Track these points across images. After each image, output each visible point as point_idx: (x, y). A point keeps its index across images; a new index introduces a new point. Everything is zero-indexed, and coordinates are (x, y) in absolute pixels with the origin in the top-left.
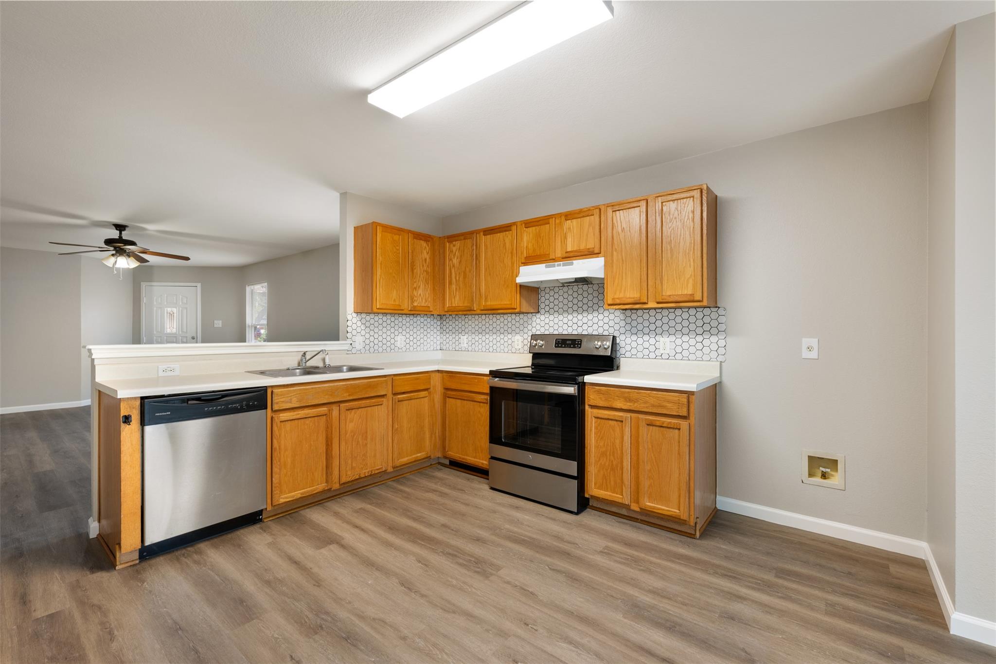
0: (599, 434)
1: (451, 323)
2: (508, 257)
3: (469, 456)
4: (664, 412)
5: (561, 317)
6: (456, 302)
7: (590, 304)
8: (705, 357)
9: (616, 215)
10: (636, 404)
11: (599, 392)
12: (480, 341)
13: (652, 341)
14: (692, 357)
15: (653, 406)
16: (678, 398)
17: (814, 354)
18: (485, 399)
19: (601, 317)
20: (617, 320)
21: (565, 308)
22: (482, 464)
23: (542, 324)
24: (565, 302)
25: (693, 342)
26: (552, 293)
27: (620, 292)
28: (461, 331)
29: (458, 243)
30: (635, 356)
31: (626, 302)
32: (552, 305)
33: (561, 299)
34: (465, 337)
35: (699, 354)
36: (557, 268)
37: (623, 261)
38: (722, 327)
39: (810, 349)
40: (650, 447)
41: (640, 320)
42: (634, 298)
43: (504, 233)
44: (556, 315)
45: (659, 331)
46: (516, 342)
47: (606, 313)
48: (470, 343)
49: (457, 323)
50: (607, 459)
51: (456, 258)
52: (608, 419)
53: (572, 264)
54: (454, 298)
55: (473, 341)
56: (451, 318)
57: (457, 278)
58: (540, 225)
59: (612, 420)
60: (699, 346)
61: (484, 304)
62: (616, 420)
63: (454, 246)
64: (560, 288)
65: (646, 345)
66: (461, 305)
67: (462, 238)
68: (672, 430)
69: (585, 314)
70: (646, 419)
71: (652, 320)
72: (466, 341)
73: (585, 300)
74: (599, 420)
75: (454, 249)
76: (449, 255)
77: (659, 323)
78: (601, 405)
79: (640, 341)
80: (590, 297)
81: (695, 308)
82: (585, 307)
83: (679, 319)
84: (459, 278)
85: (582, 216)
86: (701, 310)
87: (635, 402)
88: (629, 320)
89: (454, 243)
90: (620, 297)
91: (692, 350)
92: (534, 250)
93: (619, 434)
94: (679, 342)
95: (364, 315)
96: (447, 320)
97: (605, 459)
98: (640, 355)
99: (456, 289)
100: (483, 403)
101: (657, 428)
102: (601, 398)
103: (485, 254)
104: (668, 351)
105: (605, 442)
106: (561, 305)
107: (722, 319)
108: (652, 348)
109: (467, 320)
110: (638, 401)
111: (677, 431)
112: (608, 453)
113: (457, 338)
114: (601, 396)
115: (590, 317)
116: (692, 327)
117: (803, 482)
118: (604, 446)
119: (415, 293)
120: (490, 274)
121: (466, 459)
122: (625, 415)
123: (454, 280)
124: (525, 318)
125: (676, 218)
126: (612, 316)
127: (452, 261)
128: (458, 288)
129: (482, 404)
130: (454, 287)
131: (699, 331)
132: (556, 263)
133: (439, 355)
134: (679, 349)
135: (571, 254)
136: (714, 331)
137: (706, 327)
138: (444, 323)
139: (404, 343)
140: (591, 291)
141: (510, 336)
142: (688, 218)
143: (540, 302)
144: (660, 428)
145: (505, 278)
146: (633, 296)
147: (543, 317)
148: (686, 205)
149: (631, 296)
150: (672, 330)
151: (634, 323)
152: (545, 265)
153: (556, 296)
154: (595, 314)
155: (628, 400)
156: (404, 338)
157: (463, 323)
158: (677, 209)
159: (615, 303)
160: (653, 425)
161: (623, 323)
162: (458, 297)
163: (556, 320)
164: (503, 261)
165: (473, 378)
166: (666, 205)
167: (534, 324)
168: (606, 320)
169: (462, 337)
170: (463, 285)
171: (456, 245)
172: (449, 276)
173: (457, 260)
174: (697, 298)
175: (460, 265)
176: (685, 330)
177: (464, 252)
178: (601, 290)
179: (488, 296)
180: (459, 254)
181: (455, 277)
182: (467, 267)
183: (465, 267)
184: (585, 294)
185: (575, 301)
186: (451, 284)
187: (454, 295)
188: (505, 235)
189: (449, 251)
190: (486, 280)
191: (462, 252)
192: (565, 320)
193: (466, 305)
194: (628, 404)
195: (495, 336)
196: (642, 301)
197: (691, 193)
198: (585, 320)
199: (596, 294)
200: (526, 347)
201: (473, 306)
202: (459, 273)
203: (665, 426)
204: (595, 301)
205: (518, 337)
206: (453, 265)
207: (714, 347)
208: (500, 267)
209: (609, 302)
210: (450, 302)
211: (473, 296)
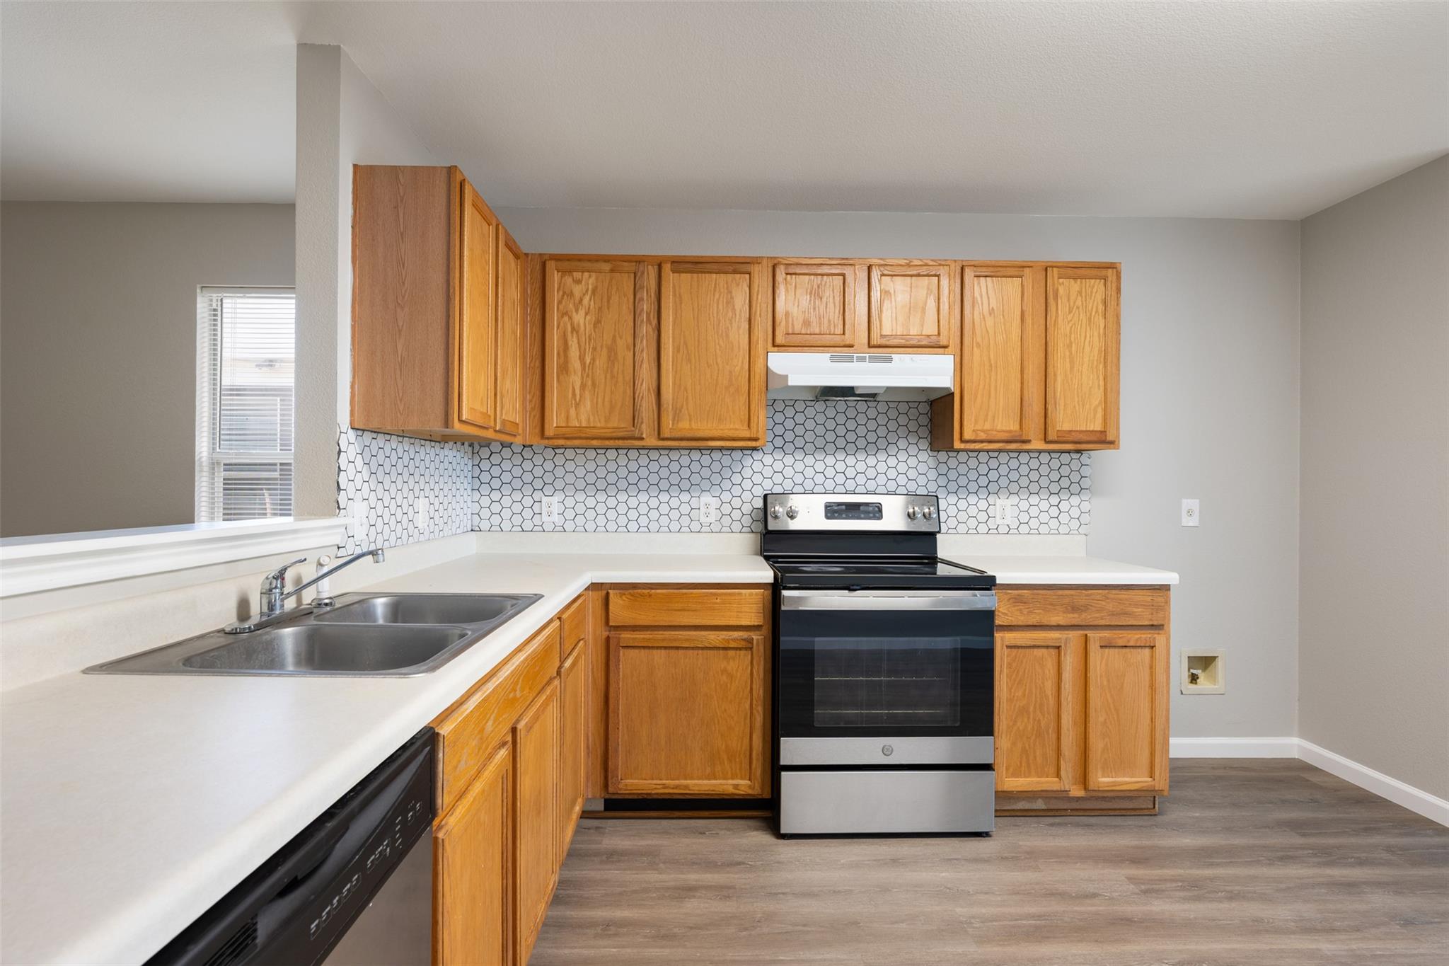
0: (1014, 676)
2: (739, 328)
3: (692, 778)
4: (1130, 623)
5: (809, 460)
7: (872, 437)
8: (1063, 529)
9: (979, 283)
10: (1084, 615)
11: (1018, 601)
12: (601, 509)
13: (983, 504)
14: (1044, 529)
15: (1113, 614)
16: (1151, 598)
17: (1193, 521)
18: (744, 640)
19: (892, 461)
20: (922, 468)
21: (820, 443)
22: (736, 786)
23: (768, 472)
24: (820, 430)
25: (1044, 505)
26: (790, 412)
27: (986, 420)
28: (545, 485)
29: (590, 277)
30: (954, 531)
31: (996, 438)
32: (789, 436)
33: (810, 425)
34: (556, 499)
35: (1054, 523)
36: (854, 364)
37: (991, 366)
38: (1085, 483)
39: (1190, 513)
40: (1105, 683)
41: (963, 469)
42: (1010, 432)
43: (730, 276)
44: (799, 455)
45: (993, 487)
46: (703, 510)
47: (902, 456)
48: (570, 514)
49: (528, 465)
50: (1029, 718)
51: (582, 313)
52: (1034, 647)
53: (890, 360)
54: (577, 405)
55: (580, 508)
57: (588, 361)
58: (822, 275)
59: (1037, 647)
60: (1054, 512)
62: (1047, 647)
63: (579, 282)
65: (973, 511)
66: (599, 425)
67: (607, 267)
68: (1139, 650)
69: (860, 456)
70: (1101, 638)
71: (983, 469)
72: (556, 508)
73: (861, 431)
74: (1015, 651)
75: (577, 290)
76: (560, 302)
77: (993, 475)
78: (1021, 623)
79: (962, 504)
80: (872, 425)
81: (1049, 452)
82: (861, 443)
83: (1024, 470)
84: (593, 360)
85: (915, 272)
86: (1057, 455)
87: (1082, 611)
88: (943, 469)
89: (577, 275)
90: (985, 428)
91: (1044, 518)
92: (807, 323)
93: (1052, 671)
94: (1024, 505)
95: (368, 437)
97: (1026, 720)
98: (962, 528)
99: (583, 386)
101: (1117, 650)
102: (1021, 610)
103: (675, 314)
104: (1007, 521)
105: (1025, 690)
106: (810, 436)
107: (1085, 471)
108: (982, 517)
110: (1088, 609)
111: (1147, 651)
112: (1032, 709)
113: (528, 501)
114: (1021, 606)
115: (871, 461)
116: (1044, 482)
117: (1182, 693)
118: (1024, 696)
120: (689, 360)
121: (686, 787)
122: (1065, 636)
123: (575, 364)
124: (726, 460)
125: (1078, 308)
126: (912, 462)
127: (570, 318)
128: (590, 383)
130: (576, 380)
131: (1054, 487)
132: (855, 355)
133: (471, 545)
134: (1024, 517)
135: (897, 342)
136: (1075, 488)
137: (1065, 482)
140: (872, 413)
141: (685, 497)
142: (1097, 311)
144: (1120, 650)
145: (730, 372)
146: (1008, 429)
147: (768, 460)
148: (1095, 290)
149: (1004, 428)
150: (1014, 487)
151: (952, 474)
152: (829, 355)
153: (800, 418)
154: (882, 456)
155: (1074, 609)
158: (1080, 293)
160: (1110, 647)
161: (932, 475)
162: (588, 404)
163: (799, 466)
164: (727, 336)
166: (1063, 283)
167: (747, 473)
168: (902, 468)
169: (545, 499)
170: (606, 378)
171: (583, 282)
172: (558, 354)
173: (588, 318)
174: (1110, 438)
175: (597, 330)
176: (1034, 487)
177: (608, 301)
178: (893, 414)
179: (683, 410)
180: (592, 303)
181: (580, 356)
182: (621, 338)
183: (614, 337)
184: (862, 419)
185: (841, 431)
186: (567, 373)
187: (575, 400)
188: (732, 281)
189: (561, 293)
190: (676, 372)
191: (605, 299)
192: (820, 466)
193: (615, 425)
194: (1071, 615)
195: (643, 497)
196: (1024, 438)
197: (1103, 272)
198: (861, 467)
199: (882, 420)
200: (726, 520)
201: (639, 430)
202: (595, 349)
203: (1131, 644)
204: (882, 431)
205: (706, 498)
206: (573, 329)
207: (1075, 512)
208: (718, 347)
209: (967, 436)
210: (563, 415)
211: (640, 406)
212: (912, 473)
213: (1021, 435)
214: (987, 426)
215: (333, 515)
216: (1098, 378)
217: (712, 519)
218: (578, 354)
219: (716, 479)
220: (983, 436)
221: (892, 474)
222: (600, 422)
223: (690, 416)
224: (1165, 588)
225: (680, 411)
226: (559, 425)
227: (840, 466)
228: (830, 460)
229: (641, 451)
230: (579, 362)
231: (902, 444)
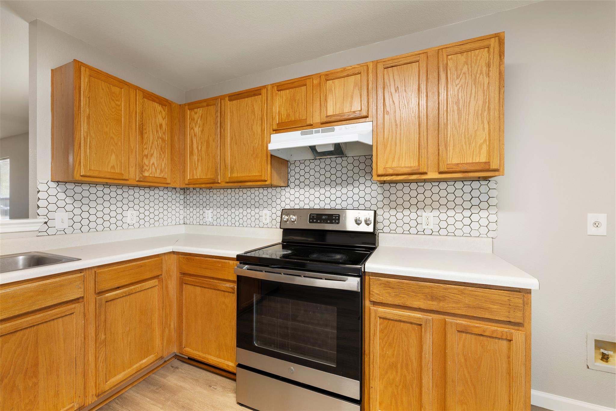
0: (386, 339)
1: (195, 197)
2: (257, 123)
3: (211, 355)
4: (486, 316)
5: (312, 191)
6: (198, 175)
7: (344, 177)
8: (474, 233)
9: (388, 72)
10: (441, 304)
11: (387, 285)
12: (226, 216)
13: (413, 216)
15: (469, 307)
16: (508, 298)
18: (232, 288)
19: (356, 190)
20: (374, 194)
21: (317, 181)
22: (228, 366)
23: (292, 198)
24: (317, 175)
25: (459, 217)
26: (302, 166)
27: (393, 161)
28: (206, 205)
29: (200, 110)
30: (394, 232)
31: (400, 172)
32: (302, 179)
33: (312, 172)
34: (210, 211)
35: (467, 229)
36: (314, 135)
37: (396, 125)
38: (492, 202)
39: (596, 225)
40: (463, 361)
41: (400, 194)
42: (411, 167)
43: (253, 98)
44: (307, 188)
45: (421, 205)
46: (264, 217)
47: (362, 187)
48: (215, 218)
49: (201, 197)
50: (397, 372)
51: (197, 127)
52: (400, 321)
53: (333, 130)
54: (196, 169)
55: (219, 215)
56: (195, 192)
57: (200, 148)
58: (295, 87)
59: (404, 322)
60: (467, 221)
61: (229, 176)
62: (411, 323)
63: (196, 113)
64: (312, 161)
65: (407, 220)
67: (205, 104)
68: (496, 340)
69: (339, 188)
70: (457, 324)
71: (413, 193)
72: (210, 215)
73: (339, 174)
74: (386, 322)
75: (196, 117)
76: (190, 124)
77: (421, 197)
78: (389, 303)
79: (400, 216)
80: (344, 170)
82: (339, 181)
83: (443, 193)
84: (201, 148)
85: (345, 75)
87: (440, 300)
88: (387, 194)
89: (196, 110)
90: (393, 166)
91: (459, 225)
92: (288, 115)
93: (415, 341)
94: (443, 216)
96: (191, 195)
97: (394, 373)
98: (399, 230)
99: (198, 160)
100: (228, 292)
101: (473, 336)
102: (389, 293)
103: (231, 121)
104: (431, 226)
105: (394, 351)
106: (312, 179)
108: (413, 223)
109: (211, 194)
110: (445, 300)
111: (504, 343)
112: (399, 366)
113: (201, 212)
114: (390, 290)
115: (344, 190)
116: (459, 201)
117: (588, 368)
118: (393, 355)
119: (146, 161)
120: (236, 143)
121: (207, 359)
122: (425, 317)
123: (195, 151)
124: (274, 193)
125: (465, 73)
126: (368, 190)
127: (194, 130)
128: (200, 158)
129: (226, 294)
130: (195, 157)
131: (467, 205)
132: (314, 130)
133: (182, 230)
134: (443, 225)
135: (333, 119)
136: (484, 205)
137: (475, 201)
138: (188, 197)
139: (136, 219)
140: (344, 164)
141: (257, 210)
142: (481, 73)
143: (289, 176)
144: (478, 337)
145: (254, 147)
146: (409, 165)
147: (292, 191)
148: (479, 58)
149: (407, 165)
150: (436, 205)
151: (393, 197)
152: (300, 132)
153: (307, 169)
154: (350, 187)
155: (433, 298)
156: (136, 213)
157: (208, 197)
158: (466, 63)
159: (388, 173)
160: (467, 333)
161: (380, 197)
162: (200, 167)
163: (307, 194)
164: (252, 129)
165: (215, 262)
166: (452, 59)
167: (283, 198)
168: (362, 194)
169: (206, 211)
170: (206, 156)
171: (198, 113)
172: (190, 147)
173: (200, 129)
174: (494, 167)
175: (203, 134)
176: (451, 205)
177: (206, 120)
178: (356, 163)
179: (234, 168)
180: (201, 122)
181: (197, 147)
182: (211, 136)
183: (209, 136)
184: (339, 167)
185: (328, 175)
186: (193, 155)
187: (196, 167)
188: (254, 100)
189: (190, 120)
190: (231, 150)
191: (205, 119)
192: (317, 194)
193: (209, 177)
194: (430, 302)
195: (241, 210)
196: (421, 171)
197: (486, 43)
198: (339, 194)
199: (350, 167)
200: (274, 222)
201: (217, 179)
202: (202, 143)
203: (486, 334)
204: (350, 174)
205: (266, 211)
206: (194, 134)
207: (484, 222)
208: (248, 135)
209: (380, 172)
210: (191, 174)
211: (217, 167)
212: (368, 197)
213: (419, 169)
214: (395, 164)
215: (36, 218)
216: (483, 122)
217: (268, 221)
218: (196, 146)
219: (270, 202)
220: (391, 171)
222: (204, 176)
224: (525, 292)
226: (190, 178)
227: (328, 194)
228: (322, 191)
230: (196, 149)
231: (362, 180)
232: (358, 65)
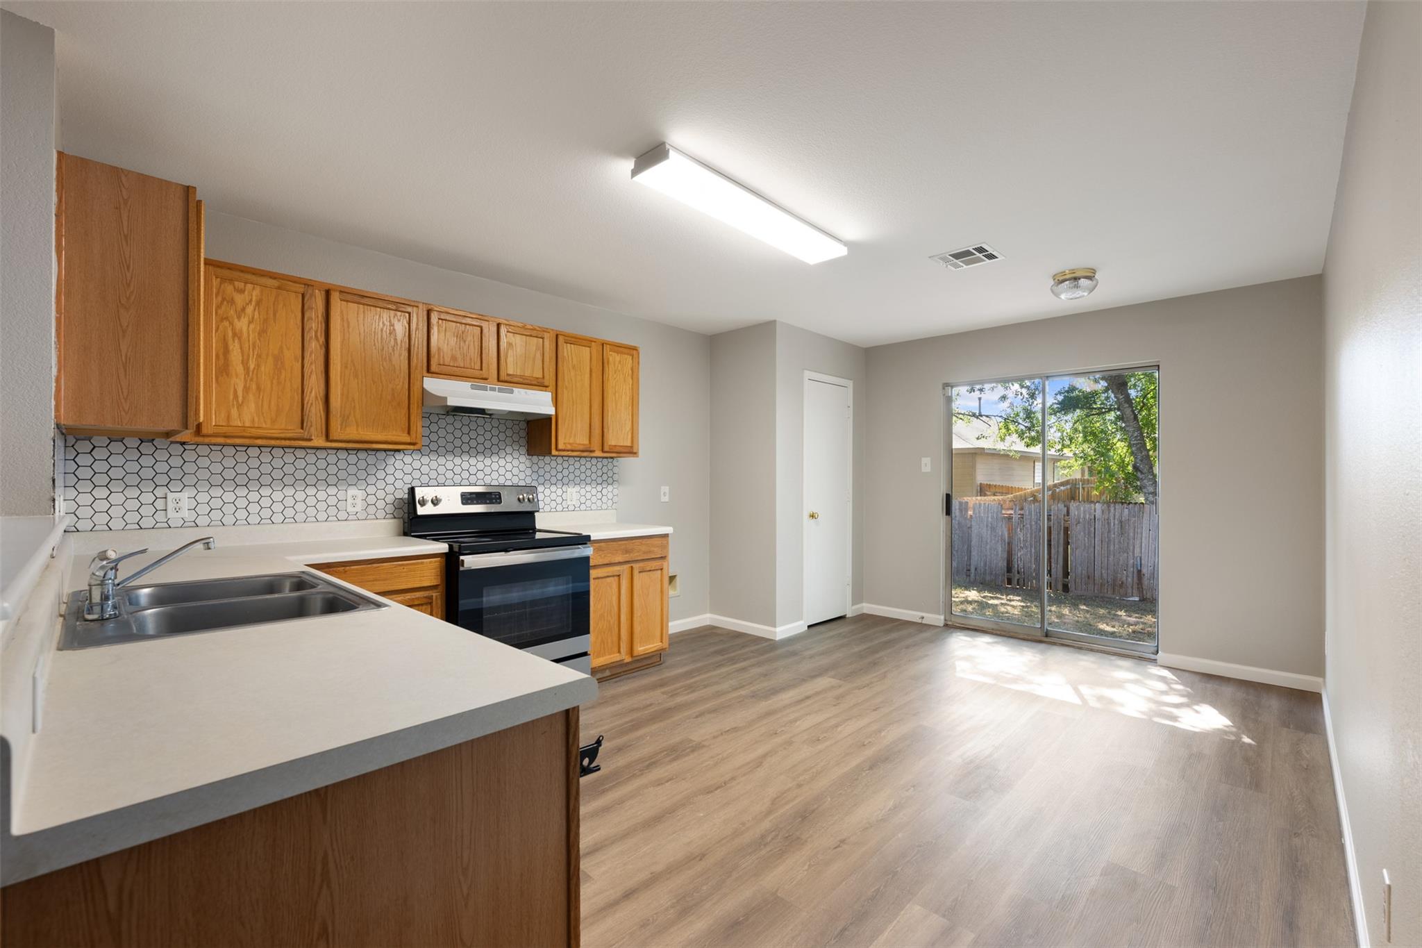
1: (116, 460)
2: (400, 355)
4: (652, 557)
5: (442, 460)
6: (246, 419)
7: (488, 444)
8: (604, 506)
9: (566, 347)
10: (632, 555)
11: (599, 549)
12: (241, 503)
13: (559, 492)
14: (594, 507)
15: (644, 553)
16: (661, 542)
17: (666, 499)
19: (502, 462)
20: (522, 467)
21: (450, 447)
23: (408, 469)
24: (450, 438)
25: (594, 492)
28: (167, 482)
29: (254, 288)
30: (542, 510)
31: (577, 449)
32: (425, 441)
35: (599, 503)
36: (489, 393)
38: (616, 477)
39: (665, 494)
40: (641, 594)
41: (547, 468)
43: (392, 312)
44: (434, 456)
45: (565, 480)
46: (350, 501)
47: (509, 458)
48: (203, 509)
49: (147, 461)
50: (605, 620)
51: (245, 320)
53: (512, 392)
54: (240, 406)
55: (216, 503)
57: (252, 366)
58: (466, 324)
59: (608, 577)
60: (599, 495)
61: (338, 430)
62: (613, 576)
63: (241, 291)
64: (441, 416)
65: (553, 496)
66: (264, 426)
67: (275, 283)
68: (655, 572)
69: (480, 458)
70: (639, 567)
71: (559, 468)
72: (186, 504)
73: (480, 439)
74: (597, 581)
75: (240, 299)
76: (218, 307)
77: (566, 472)
78: (603, 563)
79: (547, 492)
80: (488, 435)
82: (480, 448)
83: (583, 469)
84: (258, 366)
85: (528, 334)
86: (601, 460)
87: (631, 552)
88: (535, 468)
89: (240, 285)
91: (594, 499)
93: (615, 590)
94: (583, 492)
98: (547, 508)
99: (246, 389)
101: (646, 573)
102: (603, 555)
104: (574, 502)
105: (603, 604)
106: (442, 442)
107: (615, 470)
108: (559, 500)
110: (633, 551)
111: (659, 572)
112: (606, 614)
113: (147, 498)
114: (601, 553)
115: (488, 461)
116: (594, 476)
118: (603, 607)
122: (622, 568)
123: (237, 368)
124: (371, 459)
125: (619, 370)
126: (516, 463)
127: (231, 324)
128: (254, 387)
130: (237, 382)
131: (599, 480)
134: (583, 500)
135: (515, 380)
136: (610, 480)
137: (605, 477)
140: (488, 426)
141: (332, 490)
142: (628, 375)
144: (648, 573)
145: (392, 389)
146: (583, 443)
147: (408, 459)
148: (626, 362)
149: (581, 442)
150: (577, 480)
151: (541, 472)
152: (470, 384)
153: (434, 428)
154: (495, 458)
155: (627, 551)
158: (620, 362)
160: (645, 571)
161: (529, 472)
162: (253, 406)
163: (434, 465)
166: (612, 355)
167: (390, 470)
168: (509, 467)
169: (170, 496)
170: (272, 383)
171: (246, 292)
172: (217, 356)
173: (252, 326)
174: (635, 451)
175: (262, 339)
176: (588, 480)
177: (275, 315)
178: (502, 428)
179: (350, 418)
180: (256, 313)
181: (242, 361)
182: (288, 349)
183: (281, 348)
184: (480, 431)
185: (466, 439)
186: (228, 375)
187: (238, 401)
189: (220, 299)
190: (344, 385)
191: (271, 312)
192: (450, 465)
193: (283, 426)
194: (625, 556)
196: (592, 449)
197: (632, 352)
198: (480, 466)
199: (495, 432)
200: (372, 510)
201: (308, 433)
202: (259, 356)
203: (653, 569)
204: (495, 440)
205: (352, 491)
206: (235, 335)
207: (610, 496)
208: (382, 368)
209: (561, 446)
210: (223, 415)
211: (309, 412)
212: (515, 471)
213: (590, 447)
214: (571, 441)
216: (628, 414)
217: (359, 508)
218: (241, 358)
219: (362, 475)
220: (569, 447)
221: (502, 471)
222: (265, 422)
223: (357, 423)
224: (666, 536)
225: (348, 418)
226: (217, 424)
227: (465, 465)
228: (458, 461)
229: (286, 450)
230: (241, 365)
231: (509, 450)
232: (539, 327)
